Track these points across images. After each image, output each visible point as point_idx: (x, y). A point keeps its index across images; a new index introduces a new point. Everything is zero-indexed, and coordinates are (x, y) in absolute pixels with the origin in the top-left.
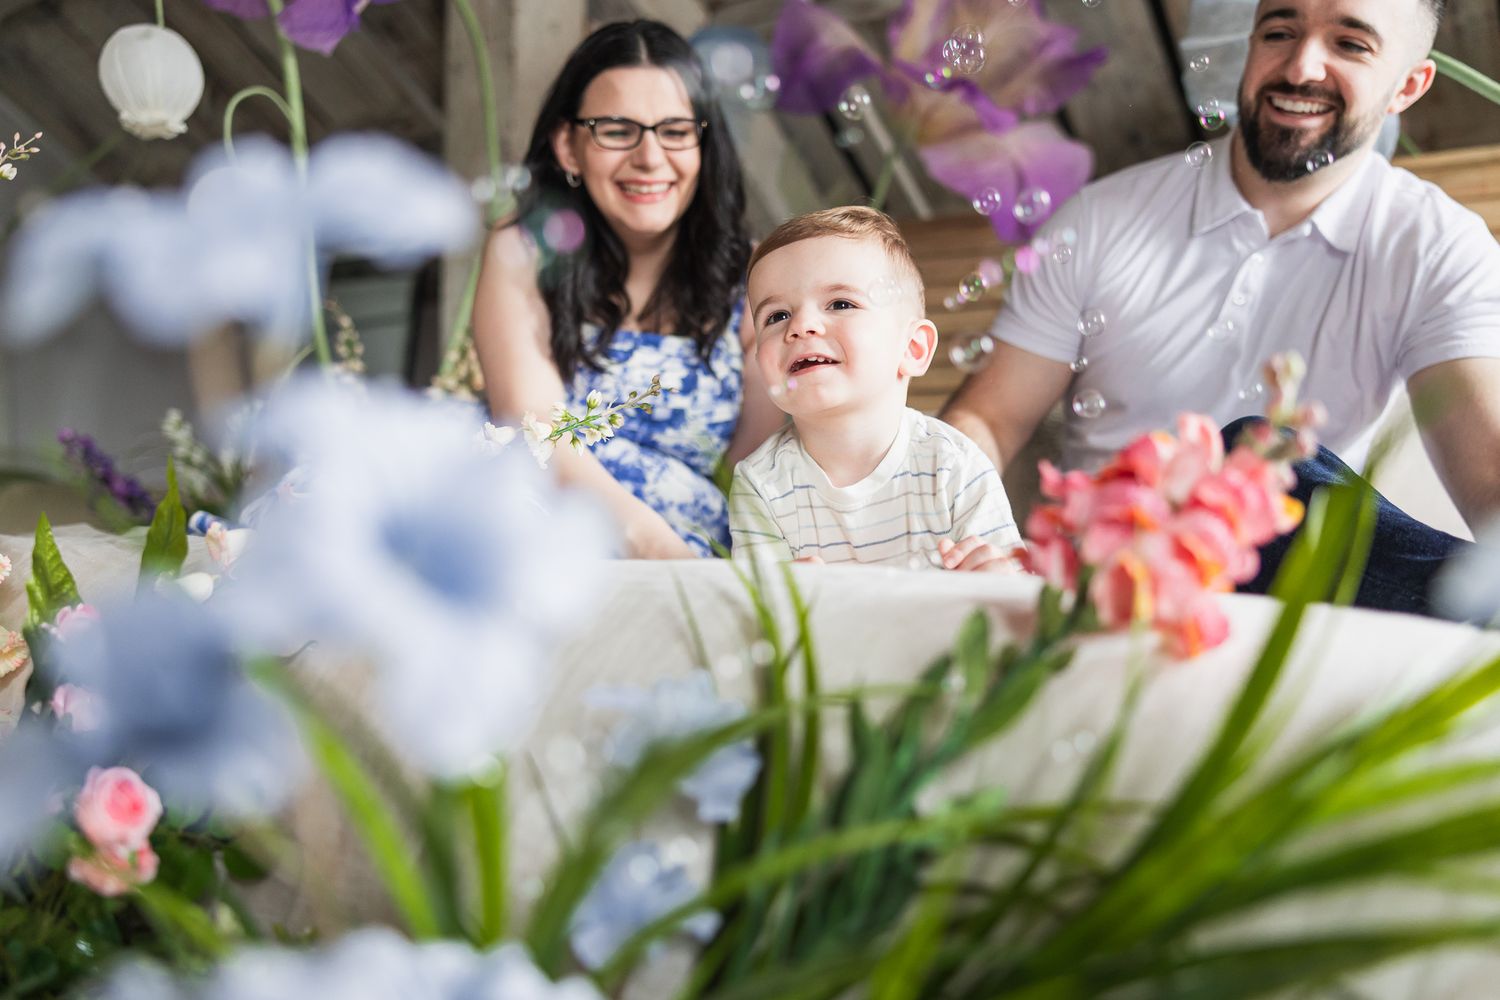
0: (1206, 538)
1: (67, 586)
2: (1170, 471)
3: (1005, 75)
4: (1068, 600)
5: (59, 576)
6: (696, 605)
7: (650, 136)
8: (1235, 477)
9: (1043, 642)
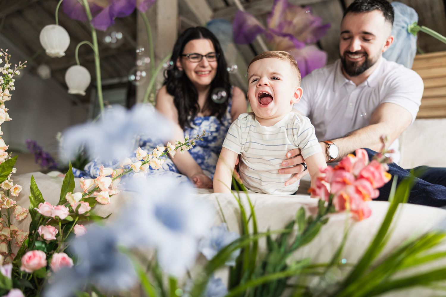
0: (364, 187)
1: (40, 196)
2: (354, 166)
3: (301, 31)
4: (326, 204)
5: (38, 193)
6: (222, 204)
7: (204, 58)
8: (372, 169)
9: (320, 216)
